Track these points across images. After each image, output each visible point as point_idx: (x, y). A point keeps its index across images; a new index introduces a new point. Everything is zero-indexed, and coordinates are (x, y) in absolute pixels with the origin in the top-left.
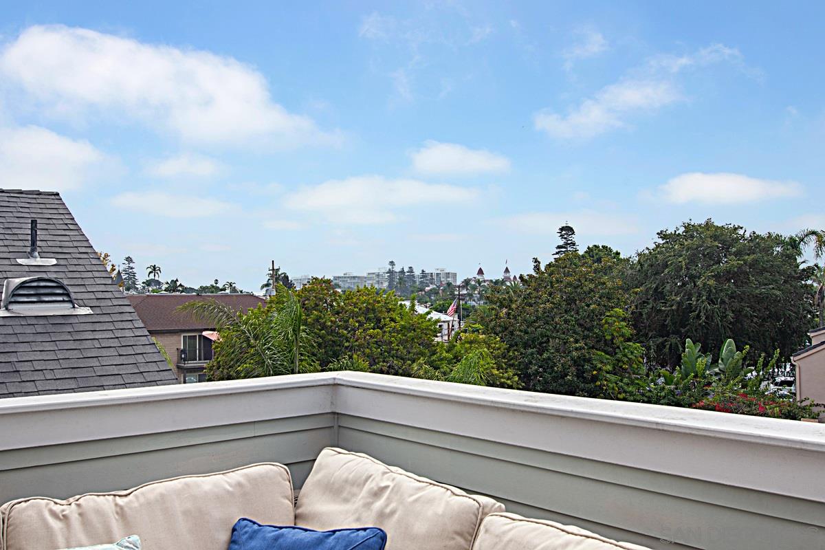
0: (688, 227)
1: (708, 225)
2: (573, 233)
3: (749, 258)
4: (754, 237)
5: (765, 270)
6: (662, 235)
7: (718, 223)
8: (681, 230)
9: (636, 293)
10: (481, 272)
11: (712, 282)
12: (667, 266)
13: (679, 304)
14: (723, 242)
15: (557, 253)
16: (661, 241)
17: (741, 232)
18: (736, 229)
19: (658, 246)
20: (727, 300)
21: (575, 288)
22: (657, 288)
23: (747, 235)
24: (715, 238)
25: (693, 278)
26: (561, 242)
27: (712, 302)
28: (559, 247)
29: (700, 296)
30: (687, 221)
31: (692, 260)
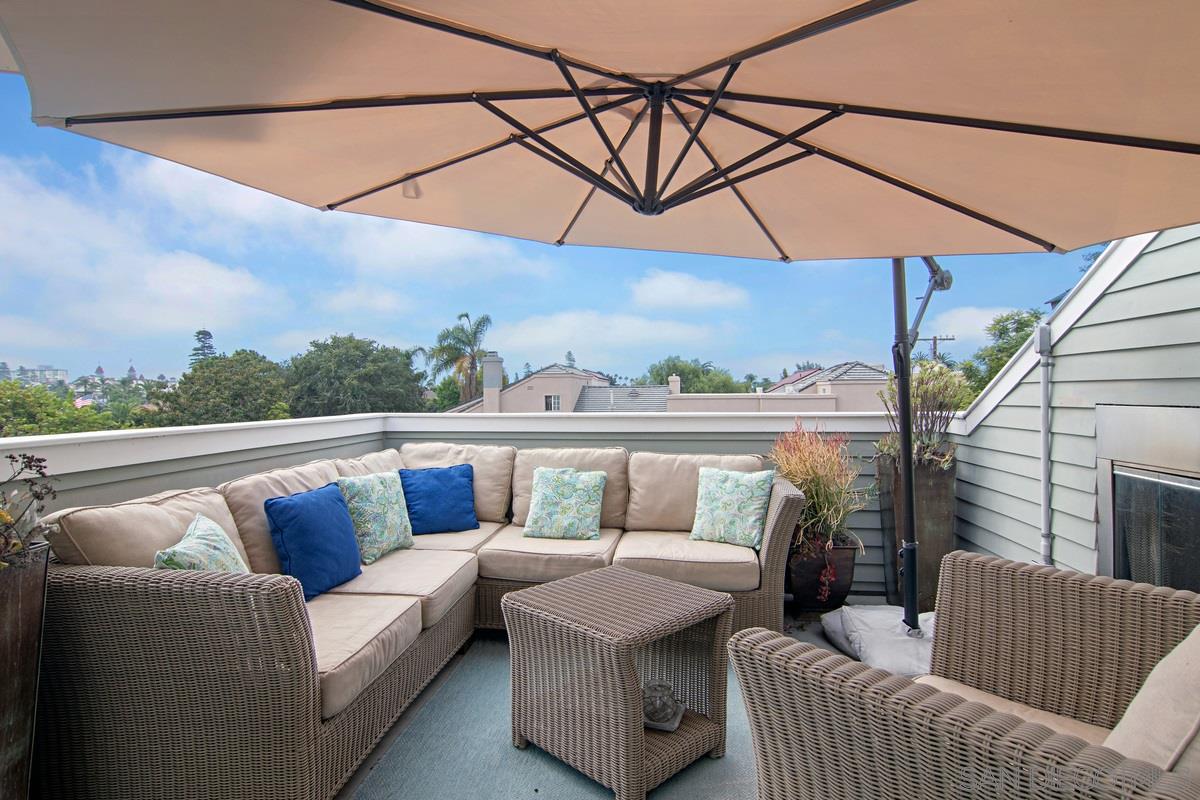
0: (335, 339)
1: (351, 339)
2: (211, 337)
3: (382, 365)
4: (385, 350)
5: (391, 373)
6: (315, 344)
7: (358, 337)
8: (329, 341)
9: (293, 390)
10: (100, 370)
11: (355, 382)
12: (319, 369)
13: (330, 399)
14: (363, 352)
15: (194, 355)
16: (313, 349)
17: (375, 345)
18: (371, 343)
19: (310, 353)
20: (366, 396)
21: (243, 385)
22: (311, 386)
23: (380, 348)
24: (357, 348)
25: (339, 378)
26: (199, 345)
27: (354, 397)
28: (195, 349)
29: (346, 392)
30: (334, 334)
31: (339, 365)
